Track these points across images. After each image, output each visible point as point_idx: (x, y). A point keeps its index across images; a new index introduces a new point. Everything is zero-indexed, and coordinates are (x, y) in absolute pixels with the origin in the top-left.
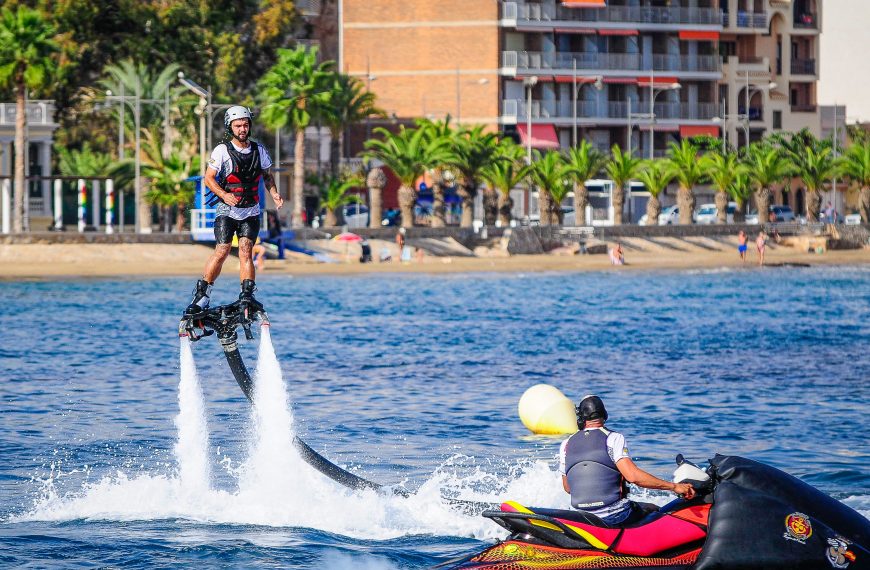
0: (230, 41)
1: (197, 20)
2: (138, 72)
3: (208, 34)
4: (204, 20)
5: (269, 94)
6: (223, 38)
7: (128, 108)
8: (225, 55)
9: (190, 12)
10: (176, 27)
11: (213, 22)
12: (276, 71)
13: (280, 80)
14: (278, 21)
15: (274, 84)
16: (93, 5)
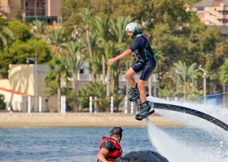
0: (210, 56)
1: (199, 50)
2: (183, 65)
3: (203, 54)
4: (202, 49)
5: (222, 72)
6: (207, 55)
7: (181, 76)
8: (208, 60)
9: (198, 48)
10: (193, 52)
11: (204, 51)
12: (224, 65)
13: (226, 68)
14: (223, 50)
15: (224, 69)
16: (169, 45)
